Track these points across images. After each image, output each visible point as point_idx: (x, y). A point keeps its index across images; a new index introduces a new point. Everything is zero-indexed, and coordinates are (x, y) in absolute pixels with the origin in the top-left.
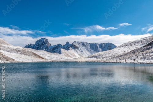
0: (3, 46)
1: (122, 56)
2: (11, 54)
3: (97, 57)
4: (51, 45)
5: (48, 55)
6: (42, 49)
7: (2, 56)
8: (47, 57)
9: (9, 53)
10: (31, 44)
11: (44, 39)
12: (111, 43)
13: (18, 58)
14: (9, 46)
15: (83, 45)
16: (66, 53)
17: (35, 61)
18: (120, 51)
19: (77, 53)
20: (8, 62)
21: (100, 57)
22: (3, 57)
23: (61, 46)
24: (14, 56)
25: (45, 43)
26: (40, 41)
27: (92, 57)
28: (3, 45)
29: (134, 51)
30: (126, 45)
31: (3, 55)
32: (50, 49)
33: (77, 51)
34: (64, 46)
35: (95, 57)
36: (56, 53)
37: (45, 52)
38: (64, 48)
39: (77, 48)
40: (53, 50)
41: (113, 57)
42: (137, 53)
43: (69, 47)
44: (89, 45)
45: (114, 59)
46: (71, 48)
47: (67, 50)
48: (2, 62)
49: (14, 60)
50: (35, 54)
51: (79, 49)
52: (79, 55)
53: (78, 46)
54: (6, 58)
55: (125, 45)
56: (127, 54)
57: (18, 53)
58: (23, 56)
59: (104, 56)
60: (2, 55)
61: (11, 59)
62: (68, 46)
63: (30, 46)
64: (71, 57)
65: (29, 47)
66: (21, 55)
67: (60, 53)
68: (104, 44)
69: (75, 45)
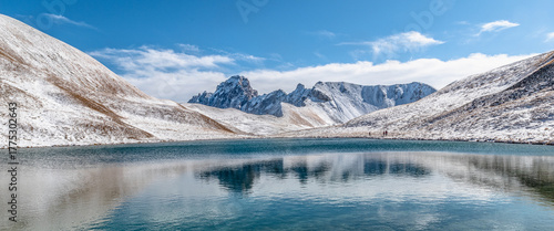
0: (126, 101)
1: (438, 118)
2: (147, 118)
3: (369, 123)
4: (256, 93)
5: (246, 121)
6: (234, 106)
7: (118, 126)
8: (242, 128)
9: (140, 118)
10: (205, 94)
11: (238, 77)
12: (422, 82)
13: (162, 131)
14: (143, 100)
15: (343, 90)
16: (294, 114)
17: (205, 138)
18: (436, 104)
19: (325, 113)
20: (132, 141)
21: (379, 123)
22: (122, 129)
23: (284, 95)
24: (152, 126)
25: (240, 89)
26: (228, 84)
27: (356, 125)
28: (129, 98)
29: (474, 104)
30: (458, 88)
31: (124, 124)
32: (254, 103)
33: (326, 107)
34: (291, 95)
35: (363, 123)
36: (266, 116)
37: (239, 113)
38: (290, 102)
39: (326, 99)
40: (261, 106)
41: (411, 124)
42: (479, 111)
43: (304, 99)
44: (360, 89)
45: (415, 128)
46: (308, 101)
47: (298, 106)
48: (118, 142)
49: (149, 135)
50: (207, 120)
51: (333, 102)
52: (332, 118)
53: (328, 94)
54: (130, 131)
55: (455, 87)
56: (452, 113)
57: (163, 117)
58: (175, 125)
59: (391, 121)
60: (120, 123)
61: (143, 132)
62: (301, 96)
63: (202, 99)
64: (310, 125)
65: (201, 102)
66: (171, 122)
67: (279, 114)
68: (401, 86)
69: (319, 92)
